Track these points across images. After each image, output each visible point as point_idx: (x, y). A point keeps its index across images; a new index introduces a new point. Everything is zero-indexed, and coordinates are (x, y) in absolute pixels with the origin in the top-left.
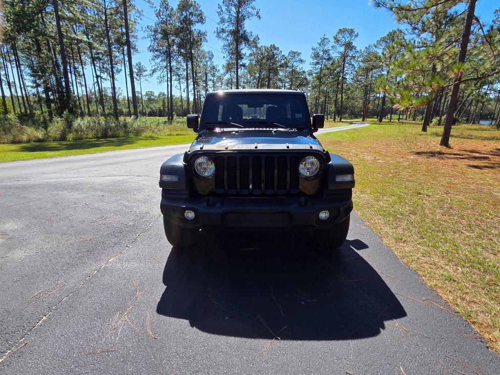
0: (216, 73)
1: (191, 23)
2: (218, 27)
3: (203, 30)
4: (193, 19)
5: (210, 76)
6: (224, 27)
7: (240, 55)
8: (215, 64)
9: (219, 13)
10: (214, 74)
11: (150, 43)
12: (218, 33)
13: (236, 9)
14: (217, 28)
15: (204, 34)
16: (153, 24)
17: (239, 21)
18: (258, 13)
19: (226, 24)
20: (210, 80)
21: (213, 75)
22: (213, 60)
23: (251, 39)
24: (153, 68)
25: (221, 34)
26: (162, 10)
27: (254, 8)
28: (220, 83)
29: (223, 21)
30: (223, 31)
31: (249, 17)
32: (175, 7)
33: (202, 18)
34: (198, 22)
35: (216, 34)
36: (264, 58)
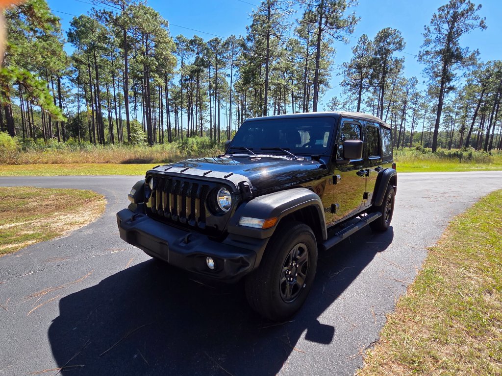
0: (419, 100)
1: (388, 52)
2: (422, 50)
3: (399, 57)
4: (391, 47)
5: (410, 104)
6: (429, 49)
7: (448, 77)
8: (418, 91)
9: (426, 35)
10: (416, 101)
11: (344, 79)
12: (421, 57)
13: (449, 25)
14: (420, 52)
15: (402, 60)
16: (349, 61)
17: (451, 37)
18: (482, 22)
19: (432, 45)
20: (410, 108)
21: (415, 103)
22: (416, 87)
23: (466, 56)
24: (345, 101)
25: (425, 57)
26: (359, 45)
27: (475, 19)
28: (424, 111)
29: (428, 43)
30: (427, 53)
31: (467, 30)
32: (373, 40)
33: (400, 45)
34: (395, 50)
35: (417, 58)
36: (491, 76)
